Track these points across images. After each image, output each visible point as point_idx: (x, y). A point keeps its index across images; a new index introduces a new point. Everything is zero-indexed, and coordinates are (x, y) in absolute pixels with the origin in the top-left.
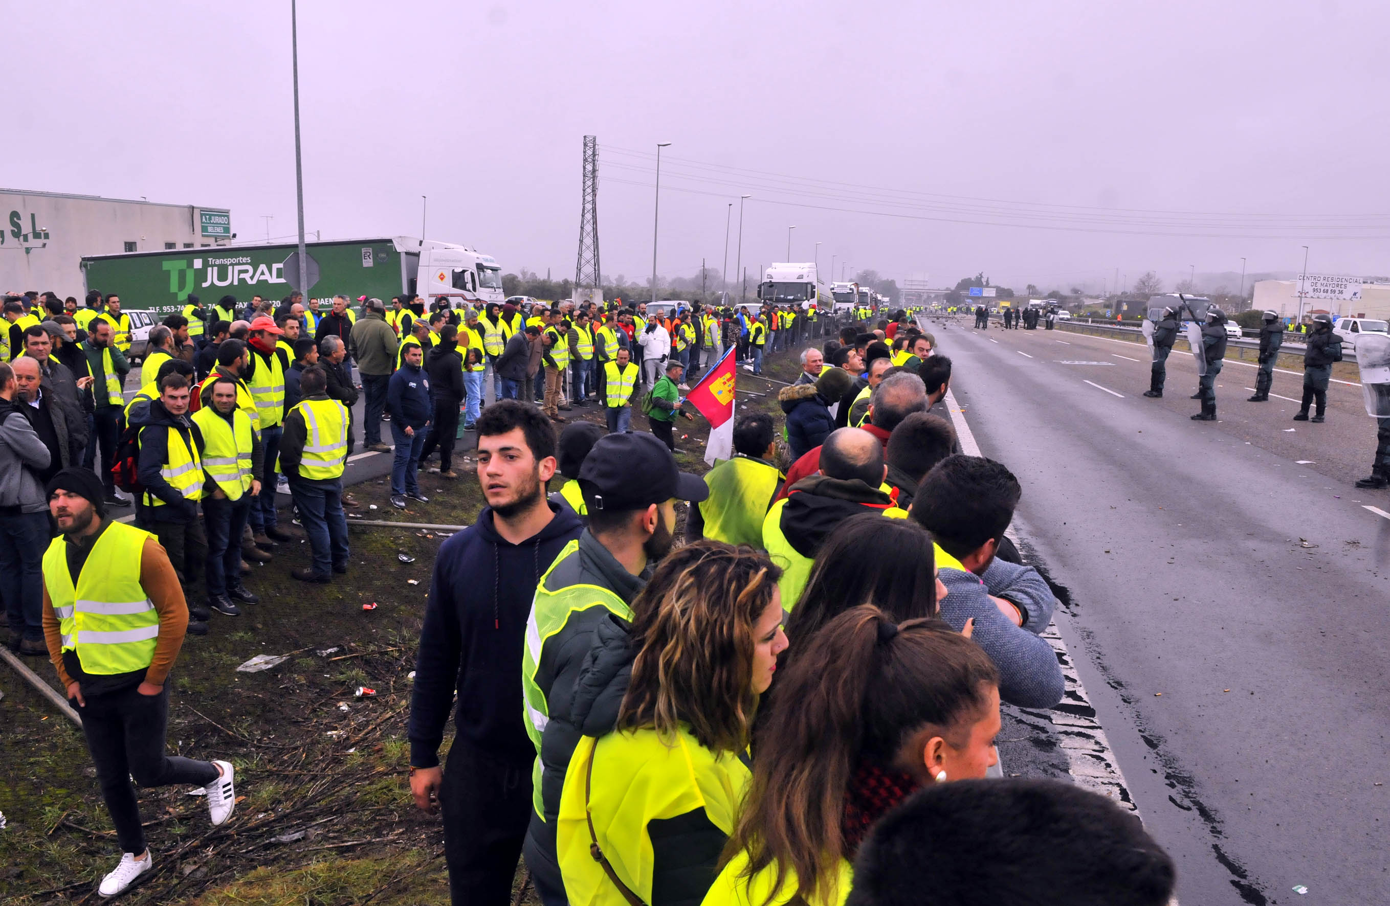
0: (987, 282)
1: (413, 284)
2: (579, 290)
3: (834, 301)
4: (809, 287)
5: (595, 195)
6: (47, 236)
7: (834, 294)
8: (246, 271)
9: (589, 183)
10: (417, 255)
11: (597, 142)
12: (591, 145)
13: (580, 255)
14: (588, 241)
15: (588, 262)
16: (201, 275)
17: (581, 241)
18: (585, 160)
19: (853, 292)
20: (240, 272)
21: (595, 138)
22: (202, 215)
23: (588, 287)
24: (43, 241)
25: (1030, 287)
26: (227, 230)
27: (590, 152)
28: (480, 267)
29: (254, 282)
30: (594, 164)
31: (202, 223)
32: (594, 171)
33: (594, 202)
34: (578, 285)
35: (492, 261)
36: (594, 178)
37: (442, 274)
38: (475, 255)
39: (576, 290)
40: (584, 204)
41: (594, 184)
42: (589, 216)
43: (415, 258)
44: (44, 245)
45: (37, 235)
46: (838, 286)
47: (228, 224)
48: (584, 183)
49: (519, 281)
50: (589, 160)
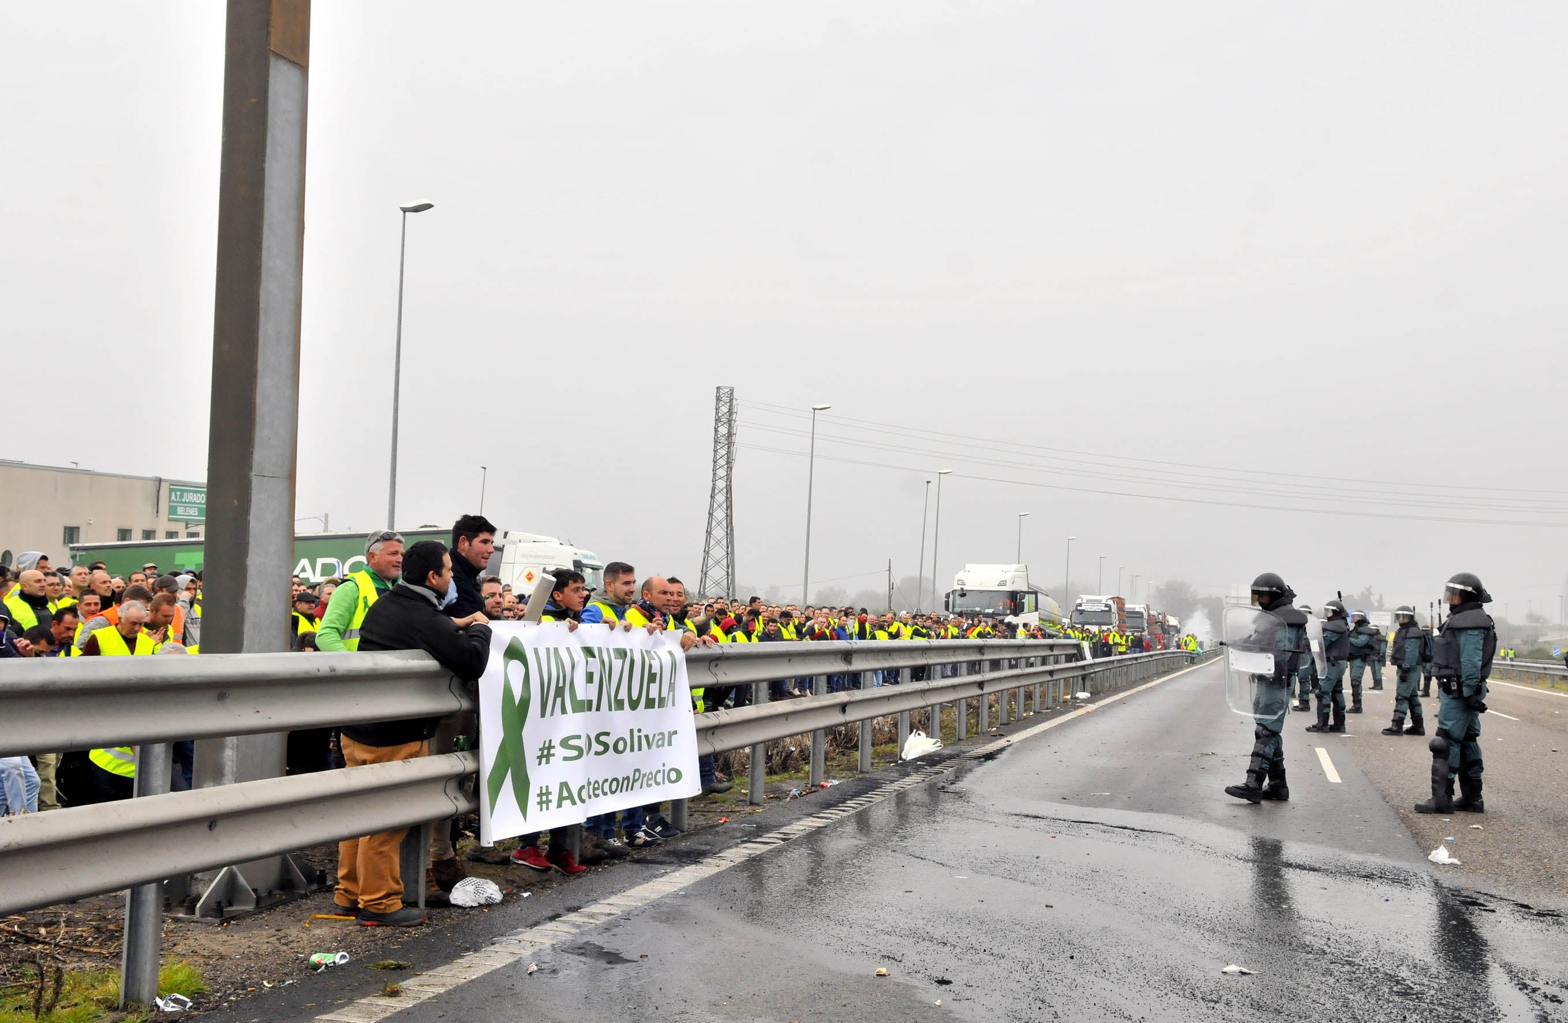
5: (730, 469)
9: (722, 452)
11: (736, 395)
12: (725, 399)
13: (707, 552)
14: (719, 533)
15: (718, 562)
17: (709, 533)
18: (718, 420)
21: (732, 390)
27: (724, 409)
30: (730, 426)
32: (730, 435)
33: (729, 478)
35: (592, 558)
36: (730, 444)
37: (530, 573)
40: (714, 481)
41: (729, 452)
42: (721, 498)
48: (715, 451)
50: (724, 419)
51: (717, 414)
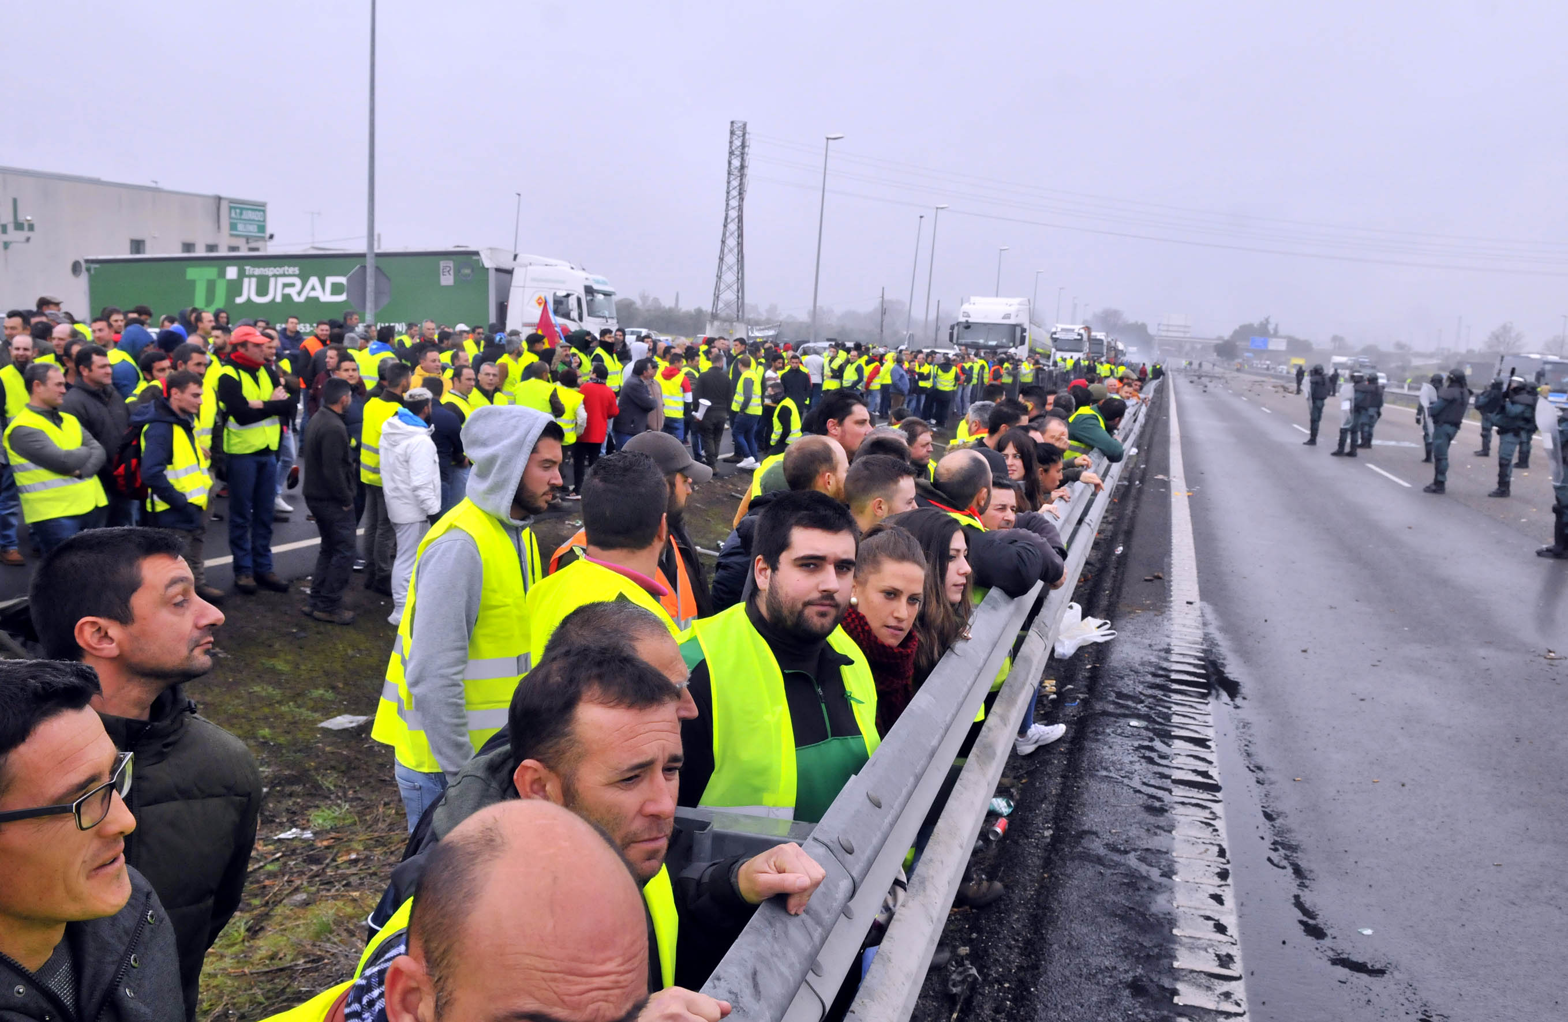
0: (1276, 330)
1: (502, 309)
2: (716, 323)
3: (1053, 350)
4: (1018, 331)
5: (742, 199)
6: (31, 227)
7: (1055, 340)
8: (292, 285)
9: (735, 183)
10: (510, 272)
11: (748, 129)
12: (739, 133)
13: (719, 277)
14: (731, 259)
15: (729, 287)
16: (235, 288)
17: (721, 259)
18: (731, 153)
19: (1081, 339)
20: (285, 285)
21: (745, 125)
22: (231, 208)
23: (728, 320)
24: (26, 233)
25: (1335, 339)
26: (262, 228)
27: (738, 143)
28: (589, 290)
29: (302, 299)
30: (742, 159)
31: (230, 218)
32: (742, 167)
33: (740, 208)
34: (714, 316)
35: (605, 283)
36: (742, 176)
37: (540, 298)
38: (584, 275)
39: (712, 322)
40: (727, 210)
41: (741, 184)
42: (733, 227)
43: (507, 276)
44: (28, 240)
45: (19, 226)
46: (1063, 330)
47: (264, 221)
48: (729, 183)
49: (637, 309)
50: (737, 153)
51: (731, 147)
